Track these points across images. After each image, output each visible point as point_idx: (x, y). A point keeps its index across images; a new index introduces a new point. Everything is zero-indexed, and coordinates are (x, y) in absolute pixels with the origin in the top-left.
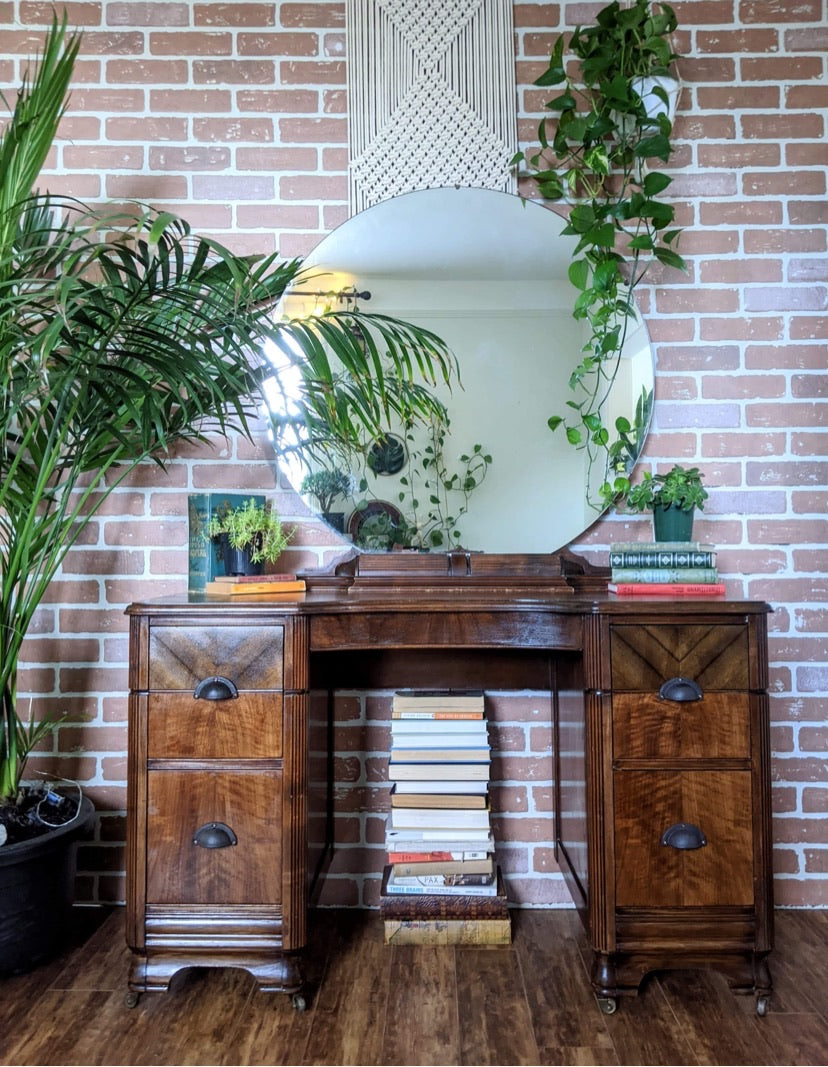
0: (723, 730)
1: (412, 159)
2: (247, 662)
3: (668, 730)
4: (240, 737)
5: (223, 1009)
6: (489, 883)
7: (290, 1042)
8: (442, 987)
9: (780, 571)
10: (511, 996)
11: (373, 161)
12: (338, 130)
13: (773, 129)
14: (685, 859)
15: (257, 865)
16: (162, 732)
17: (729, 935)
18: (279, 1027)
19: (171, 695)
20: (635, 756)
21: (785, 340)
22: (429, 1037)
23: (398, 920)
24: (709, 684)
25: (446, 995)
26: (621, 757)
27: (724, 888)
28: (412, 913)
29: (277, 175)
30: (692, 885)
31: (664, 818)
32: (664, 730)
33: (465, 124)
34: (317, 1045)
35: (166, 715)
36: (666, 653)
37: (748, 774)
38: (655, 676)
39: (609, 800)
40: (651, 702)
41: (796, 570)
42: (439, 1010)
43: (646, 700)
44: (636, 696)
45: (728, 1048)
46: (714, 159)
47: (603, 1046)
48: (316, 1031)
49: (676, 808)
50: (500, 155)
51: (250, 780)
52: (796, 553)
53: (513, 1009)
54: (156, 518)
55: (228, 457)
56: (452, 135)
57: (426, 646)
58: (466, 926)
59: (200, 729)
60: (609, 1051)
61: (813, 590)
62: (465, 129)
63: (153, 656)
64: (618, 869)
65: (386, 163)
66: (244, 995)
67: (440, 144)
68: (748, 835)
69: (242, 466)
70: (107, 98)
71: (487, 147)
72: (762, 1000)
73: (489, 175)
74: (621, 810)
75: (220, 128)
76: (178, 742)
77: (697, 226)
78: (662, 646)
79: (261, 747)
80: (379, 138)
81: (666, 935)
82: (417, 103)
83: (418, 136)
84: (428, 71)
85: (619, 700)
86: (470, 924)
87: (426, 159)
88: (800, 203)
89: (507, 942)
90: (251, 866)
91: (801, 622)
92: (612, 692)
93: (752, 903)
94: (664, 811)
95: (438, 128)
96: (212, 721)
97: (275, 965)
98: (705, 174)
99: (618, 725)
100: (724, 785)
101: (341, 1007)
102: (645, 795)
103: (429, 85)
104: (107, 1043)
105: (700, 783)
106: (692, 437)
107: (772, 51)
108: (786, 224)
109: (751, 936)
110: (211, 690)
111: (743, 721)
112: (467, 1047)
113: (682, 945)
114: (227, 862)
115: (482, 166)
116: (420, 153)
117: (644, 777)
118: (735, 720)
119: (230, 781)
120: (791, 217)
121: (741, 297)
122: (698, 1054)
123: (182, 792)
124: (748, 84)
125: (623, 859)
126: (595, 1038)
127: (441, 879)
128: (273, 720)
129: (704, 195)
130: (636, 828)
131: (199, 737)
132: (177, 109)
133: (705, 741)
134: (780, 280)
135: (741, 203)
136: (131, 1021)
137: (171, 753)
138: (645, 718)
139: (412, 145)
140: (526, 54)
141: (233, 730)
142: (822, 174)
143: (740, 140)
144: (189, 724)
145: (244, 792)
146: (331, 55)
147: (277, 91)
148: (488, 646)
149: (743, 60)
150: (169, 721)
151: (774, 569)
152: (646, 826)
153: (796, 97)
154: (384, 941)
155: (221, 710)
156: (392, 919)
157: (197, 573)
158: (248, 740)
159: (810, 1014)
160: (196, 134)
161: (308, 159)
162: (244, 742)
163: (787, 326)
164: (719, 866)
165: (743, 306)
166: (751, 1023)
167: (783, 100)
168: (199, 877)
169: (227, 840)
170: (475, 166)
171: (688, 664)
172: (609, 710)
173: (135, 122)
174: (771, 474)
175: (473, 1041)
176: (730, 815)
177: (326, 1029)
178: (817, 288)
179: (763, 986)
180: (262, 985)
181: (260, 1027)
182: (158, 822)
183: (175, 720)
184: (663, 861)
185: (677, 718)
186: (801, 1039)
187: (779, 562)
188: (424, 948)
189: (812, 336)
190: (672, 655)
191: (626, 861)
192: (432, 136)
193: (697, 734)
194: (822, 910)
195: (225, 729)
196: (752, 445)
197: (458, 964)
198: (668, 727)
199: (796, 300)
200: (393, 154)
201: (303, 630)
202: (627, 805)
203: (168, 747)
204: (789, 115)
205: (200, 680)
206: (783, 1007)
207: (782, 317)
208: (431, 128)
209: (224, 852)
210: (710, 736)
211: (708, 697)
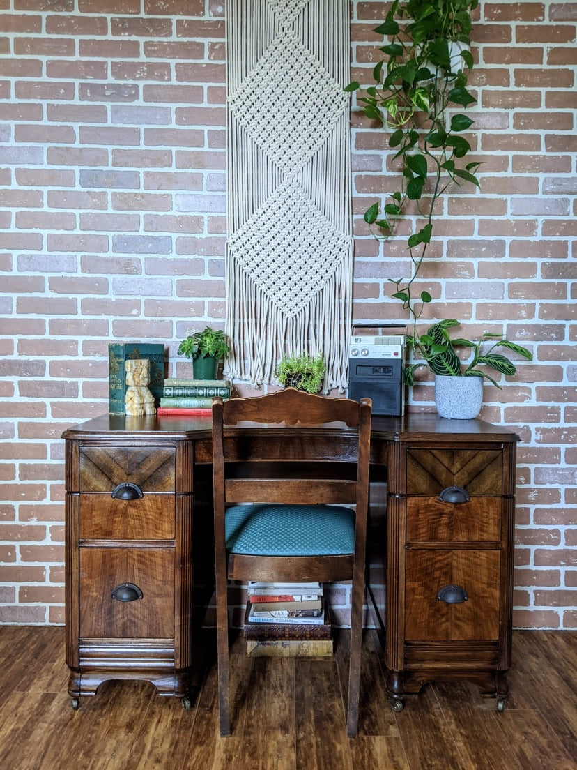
0: (483, 522)
1: (273, 95)
2: (149, 473)
3: (445, 522)
4: (145, 525)
5: (134, 707)
6: (319, 616)
7: (179, 732)
8: (285, 689)
9: (526, 401)
10: (331, 696)
11: (244, 96)
12: (218, 73)
13: (537, 80)
14: (453, 609)
15: (157, 612)
16: (89, 521)
17: (481, 660)
18: (172, 721)
19: (95, 495)
20: (421, 539)
21: (538, 237)
22: (275, 728)
23: (256, 640)
24: (474, 490)
25: (288, 695)
26: (411, 540)
27: (478, 628)
28: (266, 636)
29: (174, 106)
30: (458, 627)
31: (439, 582)
32: (441, 522)
33: (312, 70)
34: (198, 735)
35: (92, 509)
36: (445, 469)
37: (499, 552)
38: (437, 485)
39: (402, 569)
40: (434, 503)
41: (537, 400)
42: (283, 707)
43: (430, 502)
44: (424, 498)
45: (476, 736)
46: (493, 101)
47: (393, 735)
48: (198, 724)
49: (448, 574)
50: (337, 94)
51: (152, 554)
52: (538, 389)
53: (333, 706)
54: (86, 358)
55: (138, 315)
56: (302, 78)
57: (277, 460)
58: (302, 644)
59: (117, 519)
60: (397, 739)
61: (549, 415)
62: (312, 74)
63: (82, 468)
64: (407, 616)
65: (254, 97)
66: (149, 696)
67: (293, 84)
68: (497, 593)
69: (148, 321)
70: (46, 45)
71: (327, 88)
72: (501, 702)
73: (329, 109)
74: (410, 576)
75: (131, 70)
76: (101, 528)
77: (479, 152)
78: (443, 465)
79: (160, 532)
80: (248, 79)
81: (437, 660)
82: (277, 53)
83: (278, 78)
84: (286, 30)
85: (411, 501)
86: (305, 643)
87: (283, 95)
88: (554, 136)
89: (330, 655)
90: (153, 613)
91: (539, 437)
92: (407, 496)
93: (497, 638)
94: (440, 577)
95: (292, 72)
96: (125, 513)
97: (170, 679)
98: (487, 112)
99: (410, 519)
100: (481, 559)
101: (215, 705)
102: (427, 566)
103: (286, 40)
104: (53, 733)
105: (465, 559)
106: (470, 305)
107: (539, 20)
108: (543, 152)
109: (496, 660)
110: (124, 493)
111: (496, 516)
112: (301, 735)
113: (448, 666)
114: (135, 609)
115: (324, 102)
116: (278, 91)
117: (427, 554)
118: (491, 515)
119: (138, 555)
120: (547, 146)
121: (509, 204)
122: (457, 741)
123: (104, 562)
124: (521, 45)
125: (411, 609)
126: (387, 729)
127: (286, 613)
128: (168, 513)
129: (485, 129)
130: (419, 588)
131: (116, 525)
132: (99, 55)
133: (469, 530)
134: (537, 193)
135: (511, 135)
136: (70, 717)
137: (96, 536)
138: (429, 513)
139: (273, 84)
140: (358, 18)
141: (139, 520)
142: (571, 115)
143: (512, 88)
144: (109, 516)
145: (148, 562)
146: (214, 16)
147: (173, 42)
148: (321, 461)
149: (517, 27)
150: (94, 514)
151: (522, 399)
152: (427, 587)
153: (556, 56)
154: (246, 654)
155: (131, 506)
156: (251, 640)
157: (115, 401)
158: (151, 527)
159: (533, 710)
160: (113, 74)
161: (196, 94)
162: (148, 528)
163: (540, 226)
164: (476, 614)
165: (510, 211)
166: (493, 716)
167: (545, 58)
168: (117, 620)
169: (135, 594)
170: (319, 102)
171: (460, 478)
172: (404, 507)
173: (68, 64)
174: (524, 333)
175: (305, 732)
176: (485, 580)
177: (204, 723)
178: (563, 199)
179: (502, 692)
180: (161, 692)
181: (159, 721)
182: (87, 582)
183: (98, 512)
184: (438, 610)
185: (451, 514)
186: (526, 729)
187: (526, 395)
188: (273, 659)
189: (558, 234)
190: (450, 471)
191: (412, 610)
192: (287, 78)
193: (464, 525)
194: (544, 630)
195: (134, 519)
196: (512, 311)
197: (297, 671)
198: (445, 520)
199: (547, 208)
200: (259, 91)
201: (190, 450)
202: (414, 573)
203: (94, 531)
204: (549, 70)
205: (116, 485)
206: (515, 704)
207: (537, 220)
208: (287, 73)
209: (134, 603)
210: (473, 526)
211: (473, 500)
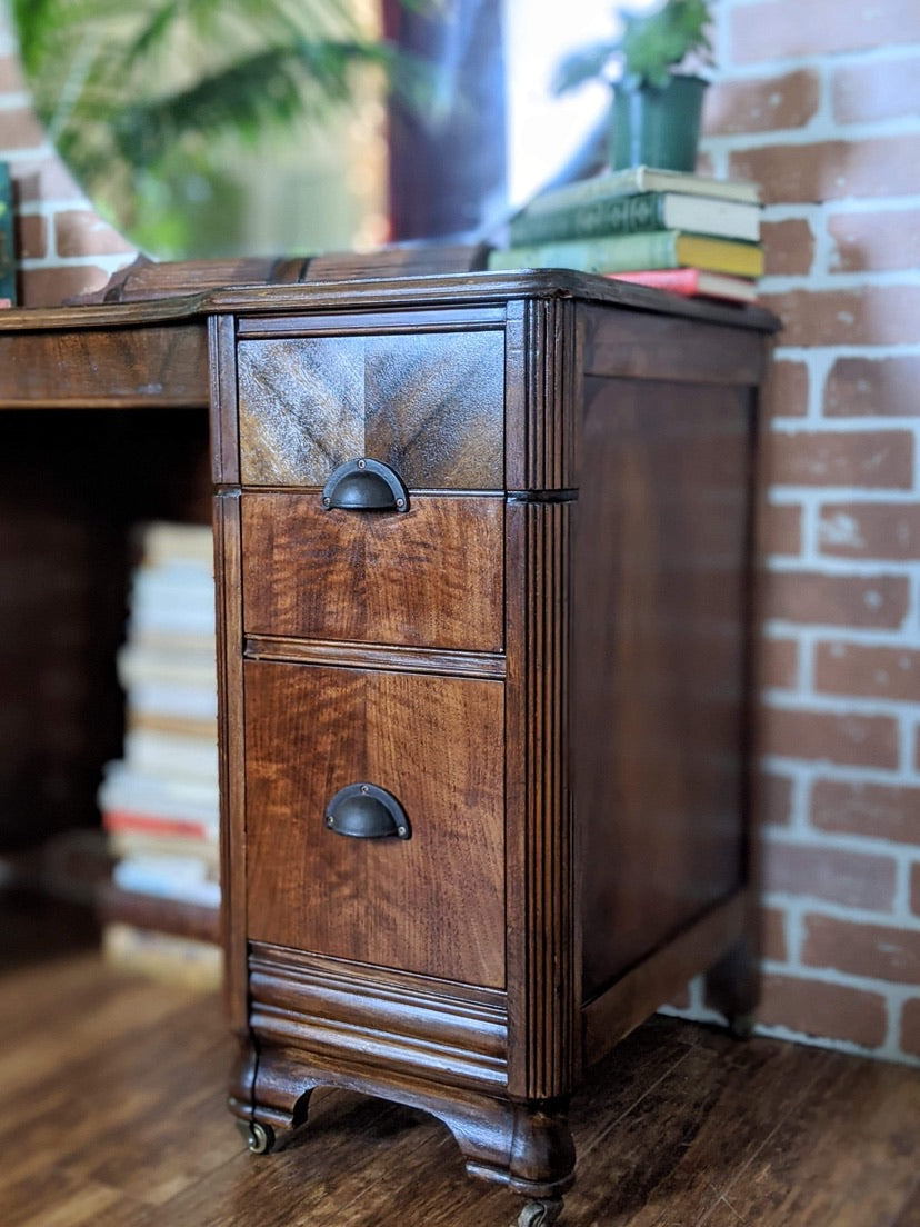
0: (449, 585)
27: (443, 938)
30: (383, 919)
31: (332, 769)
32: (334, 578)
36: (340, 403)
37: (499, 688)
38: (317, 455)
39: (236, 719)
43: (302, 508)
44: (282, 499)
49: (355, 749)
64: (252, 865)
68: (493, 827)
74: (255, 744)
85: (253, 507)
92: (241, 490)
93: (501, 983)
94: (333, 754)
99: (252, 563)
100: (448, 708)
102: (299, 715)
105: (401, 700)
109: (501, 1056)
111: (487, 565)
117: (298, 677)
118: (473, 561)
125: (259, 844)
130: (281, 783)
133: (413, 606)
138: (300, 548)
152: (299, 781)
164: (434, 886)
172: (235, 526)
176: (460, 777)
184: (330, 860)
185: (358, 550)
190: (350, 405)
191: (264, 850)
193: (396, 589)
198: (341, 570)
202: (267, 733)
